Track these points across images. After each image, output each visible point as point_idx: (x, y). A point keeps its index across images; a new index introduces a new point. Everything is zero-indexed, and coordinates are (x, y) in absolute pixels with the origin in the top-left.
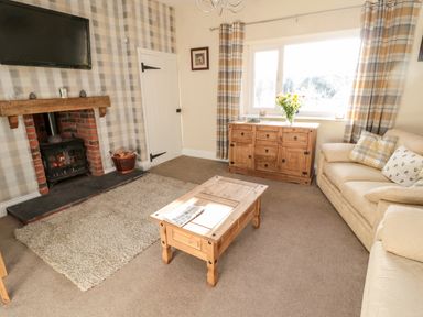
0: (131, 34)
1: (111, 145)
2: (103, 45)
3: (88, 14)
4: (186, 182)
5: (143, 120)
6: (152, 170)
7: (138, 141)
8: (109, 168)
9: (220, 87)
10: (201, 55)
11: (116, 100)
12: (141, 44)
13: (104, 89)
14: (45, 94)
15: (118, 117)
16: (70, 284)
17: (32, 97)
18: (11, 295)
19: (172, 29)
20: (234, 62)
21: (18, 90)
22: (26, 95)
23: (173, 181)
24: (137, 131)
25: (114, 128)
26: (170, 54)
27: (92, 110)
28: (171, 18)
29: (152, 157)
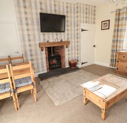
0: (79, 18)
1: (69, 58)
2: (69, 24)
3: (65, 14)
4: (95, 74)
5: (80, 50)
6: (82, 68)
7: (78, 57)
8: (67, 66)
9: (114, 36)
10: (106, 23)
11: (72, 42)
12: (82, 22)
13: (68, 39)
14: (51, 41)
15: (72, 48)
16: (52, 102)
17: (48, 42)
18: (37, 100)
19: (94, 15)
20: (122, 25)
21: (44, 40)
22: (46, 41)
23: (90, 73)
24: (78, 54)
25: (70, 52)
26: (93, 24)
27: (64, 46)
28: (94, 11)
29: (82, 63)
